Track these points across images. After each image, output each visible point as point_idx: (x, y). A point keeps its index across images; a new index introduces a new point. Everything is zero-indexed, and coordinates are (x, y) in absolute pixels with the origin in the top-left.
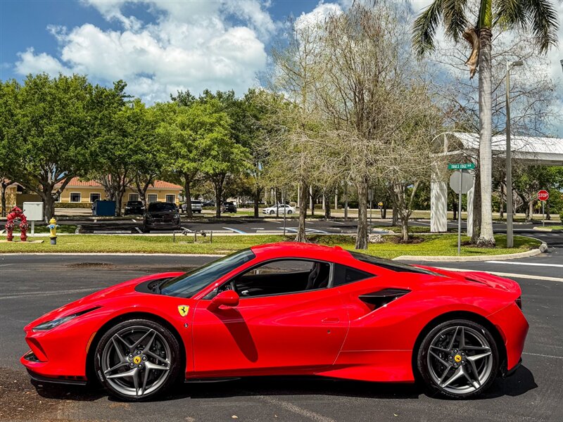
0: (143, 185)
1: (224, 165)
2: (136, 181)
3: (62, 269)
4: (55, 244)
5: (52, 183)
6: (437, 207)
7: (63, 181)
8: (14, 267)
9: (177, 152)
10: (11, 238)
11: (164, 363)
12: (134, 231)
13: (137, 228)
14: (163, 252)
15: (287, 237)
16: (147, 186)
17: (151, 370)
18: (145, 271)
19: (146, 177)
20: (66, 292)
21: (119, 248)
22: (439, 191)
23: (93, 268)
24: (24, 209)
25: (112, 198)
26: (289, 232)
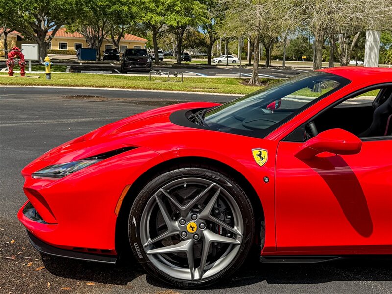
0: (116, 38)
1: (186, 20)
2: (111, 34)
3: (59, 100)
4: (50, 79)
5: (45, 29)
6: (370, 56)
7: (54, 28)
8: (15, 97)
9: (146, 7)
10: (12, 74)
11: (230, 232)
12: (114, 72)
13: (116, 70)
14: (145, 89)
15: (242, 80)
16: (119, 38)
17: (212, 243)
18: (134, 103)
19: (118, 30)
20: (65, 121)
21: (106, 84)
22: (373, 43)
23: (86, 99)
24: (22, 48)
25: (92, 46)
26: (243, 76)
